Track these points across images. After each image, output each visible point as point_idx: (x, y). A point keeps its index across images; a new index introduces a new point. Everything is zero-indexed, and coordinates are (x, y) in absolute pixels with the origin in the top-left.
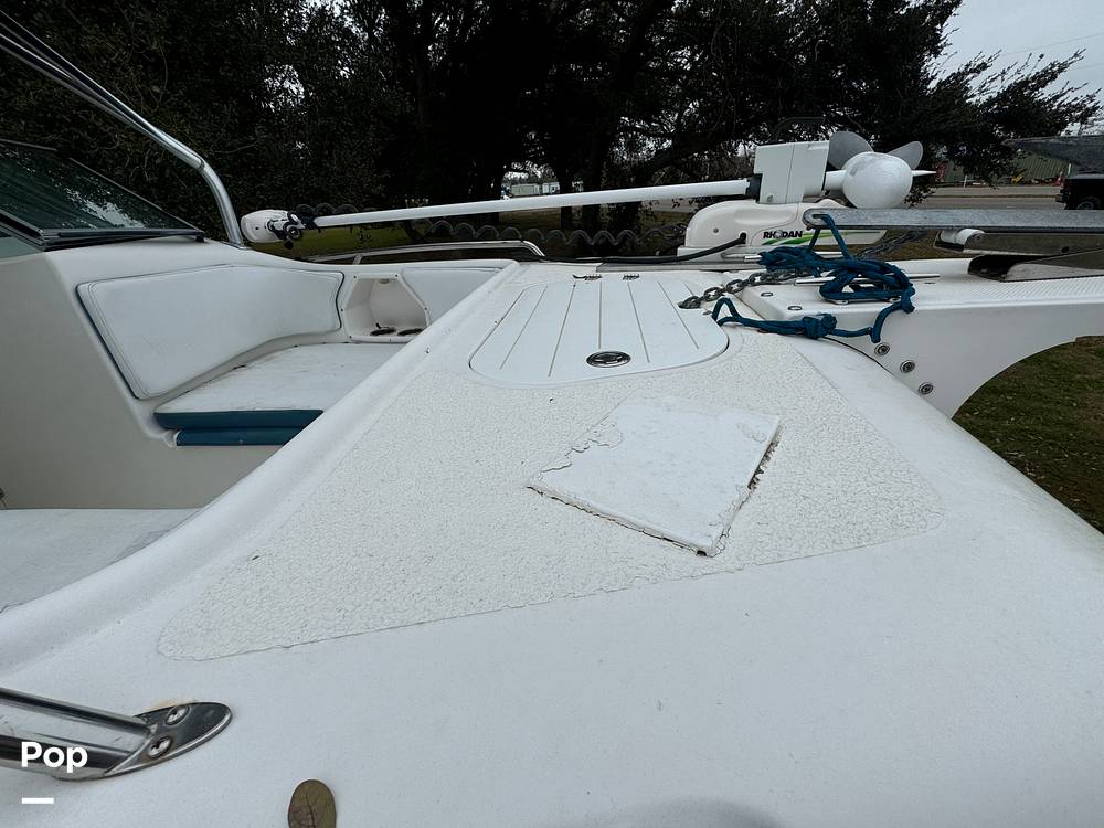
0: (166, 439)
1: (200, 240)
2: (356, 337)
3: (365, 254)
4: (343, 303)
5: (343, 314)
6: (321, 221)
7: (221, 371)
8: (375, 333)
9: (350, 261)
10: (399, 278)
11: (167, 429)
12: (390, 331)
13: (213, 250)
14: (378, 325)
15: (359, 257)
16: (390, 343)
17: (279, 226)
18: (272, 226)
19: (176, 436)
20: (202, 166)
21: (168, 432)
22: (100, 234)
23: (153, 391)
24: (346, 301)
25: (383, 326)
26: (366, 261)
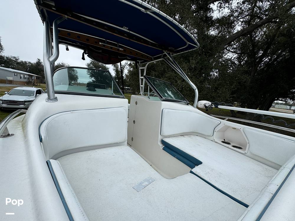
0: (161, 146)
1: (188, 104)
2: (216, 140)
3: (229, 118)
4: (217, 129)
5: (215, 133)
6: (220, 107)
7: (178, 135)
8: (223, 142)
9: (223, 119)
10: (241, 130)
11: (162, 144)
12: (229, 144)
13: (190, 107)
14: (224, 140)
15: (227, 119)
16: (228, 147)
17: (207, 105)
18: (205, 105)
19: (163, 147)
20: (196, 89)
21: (162, 145)
22: (170, 99)
23: (164, 135)
24: (217, 130)
25: (226, 141)
26: (228, 120)
